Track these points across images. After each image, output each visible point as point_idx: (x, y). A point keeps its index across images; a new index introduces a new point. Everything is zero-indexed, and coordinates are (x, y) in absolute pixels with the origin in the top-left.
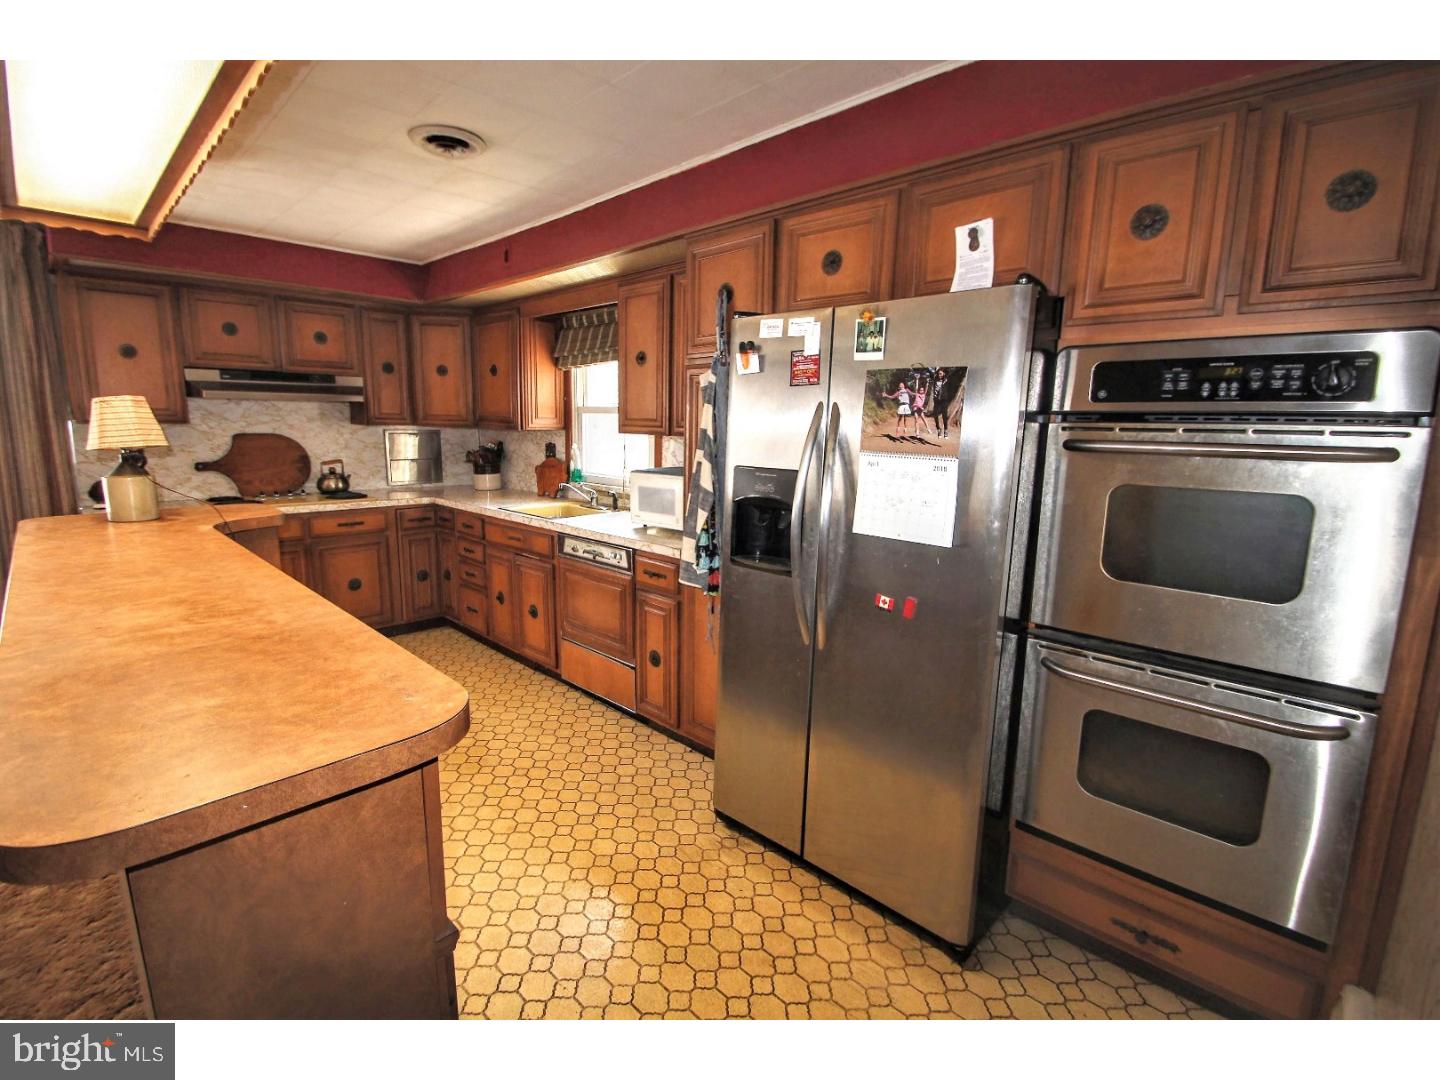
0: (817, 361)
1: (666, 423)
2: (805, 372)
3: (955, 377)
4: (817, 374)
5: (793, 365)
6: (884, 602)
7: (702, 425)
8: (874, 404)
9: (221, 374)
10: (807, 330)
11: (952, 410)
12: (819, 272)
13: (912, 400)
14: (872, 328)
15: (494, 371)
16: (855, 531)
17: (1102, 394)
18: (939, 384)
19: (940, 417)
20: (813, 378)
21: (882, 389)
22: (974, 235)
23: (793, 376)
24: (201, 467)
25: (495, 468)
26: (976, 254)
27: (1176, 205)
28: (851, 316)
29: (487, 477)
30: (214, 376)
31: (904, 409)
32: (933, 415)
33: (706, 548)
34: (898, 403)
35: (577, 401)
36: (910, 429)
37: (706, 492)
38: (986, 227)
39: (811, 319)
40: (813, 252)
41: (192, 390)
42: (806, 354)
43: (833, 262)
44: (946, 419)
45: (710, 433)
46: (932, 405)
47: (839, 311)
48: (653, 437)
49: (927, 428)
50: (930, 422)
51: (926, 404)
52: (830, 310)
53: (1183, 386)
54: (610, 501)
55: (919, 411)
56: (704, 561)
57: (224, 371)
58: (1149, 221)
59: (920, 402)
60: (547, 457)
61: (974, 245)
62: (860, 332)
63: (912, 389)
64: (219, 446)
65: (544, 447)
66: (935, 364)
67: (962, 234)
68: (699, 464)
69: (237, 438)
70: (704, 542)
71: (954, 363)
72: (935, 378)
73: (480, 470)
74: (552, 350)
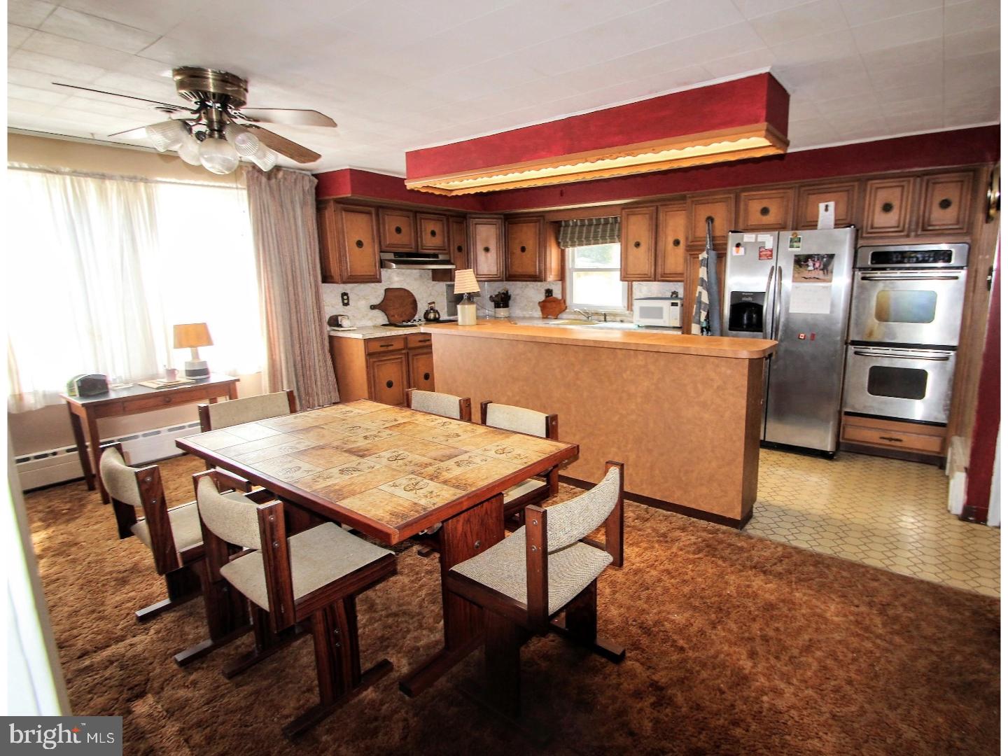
0: (771, 251)
1: (653, 276)
2: (766, 255)
3: (831, 257)
4: (771, 255)
5: (760, 252)
6: (802, 336)
7: (701, 276)
8: (798, 266)
9: (395, 255)
10: (768, 240)
11: (830, 268)
12: (759, 215)
13: (814, 265)
14: (796, 240)
15: (523, 249)
16: (791, 311)
17: (874, 262)
18: (825, 259)
19: (825, 271)
20: (769, 257)
21: (800, 261)
22: (827, 206)
23: (760, 256)
24: (373, 307)
25: (506, 305)
26: (828, 213)
27: (896, 204)
28: (787, 235)
29: (501, 310)
30: (391, 256)
31: (811, 268)
32: (823, 270)
33: (705, 328)
34: (808, 266)
36: (814, 274)
38: (832, 205)
39: (769, 235)
40: (756, 207)
41: (383, 264)
42: (766, 248)
43: (765, 211)
44: (827, 271)
45: (706, 279)
46: (822, 267)
47: (781, 233)
48: (626, 282)
49: (820, 274)
50: (821, 272)
51: (820, 266)
52: (777, 232)
53: (899, 259)
54: (601, 318)
55: (817, 268)
57: (396, 254)
58: (887, 208)
59: (817, 265)
60: (547, 297)
61: (826, 209)
62: (791, 241)
63: (814, 261)
64: (379, 296)
65: (543, 292)
66: (823, 252)
67: (822, 206)
68: (700, 293)
69: (387, 291)
70: (704, 325)
71: (830, 253)
72: (823, 257)
73: (497, 306)
74: (557, 239)
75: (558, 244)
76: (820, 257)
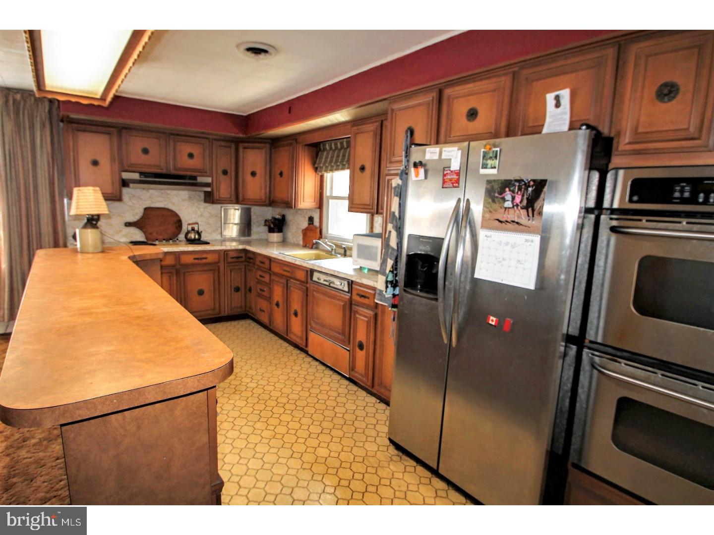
0: (458, 174)
1: (375, 207)
2: (451, 180)
3: (540, 186)
4: (458, 181)
5: (445, 175)
6: (493, 320)
7: (393, 210)
8: (490, 200)
9: (140, 175)
10: (453, 155)
11: (537, 205)
12: (464, 119)
13: (513, 198)
14: (491, 155)
15: (281, 174)
16: (476, 276)
17: (635, 198)
18: (530, 189)
19: (530, 210)
20: (456, 183)
22: (557, 98)
23: (444, 182)
24: (128, 224)
25: (280, 230)
26: (559, 110)
27: (684, 82)
28: (480, 148)
29: (275, 235)
30: (136, 176)
31: (508, 204)
32: (526, 208)
33: (391, 282)
34: (504, 200)
35: (327, 192)
36: (511, 216)
37: (393, 249)
38: (565, 94)
39: (456, 148)
40: (461, 108)
41: (125, 183)
42: (452, 169)
43: (472, 114)
44: (533, 211)
45: (397, 214)
46: (525, 202)
47: (472, 144)
49: (521, 215)
50: (524, 212)
51: (521, 202)
52: (466, 144)
53: (687, 195)
54: (342, 251)
55: (517, 205)
56: (390, 289)
57: (141, 173)
58: (668, 92)
59: (518, 199)
60: (309, 224)
61: (558, 105)
62: (484, 157)
63: (513, 192)
64: (137, 213)
65: (307, 219)
66: (528, 176)
67: (550, 98)
68: (390, 232)
69: (146, 209)
70: (390, 278)
71: (539, 177)
72: (527, 186)
73: (271, 230)
74: (314, 163)
75: (316, 169)
76: (522, 184)
